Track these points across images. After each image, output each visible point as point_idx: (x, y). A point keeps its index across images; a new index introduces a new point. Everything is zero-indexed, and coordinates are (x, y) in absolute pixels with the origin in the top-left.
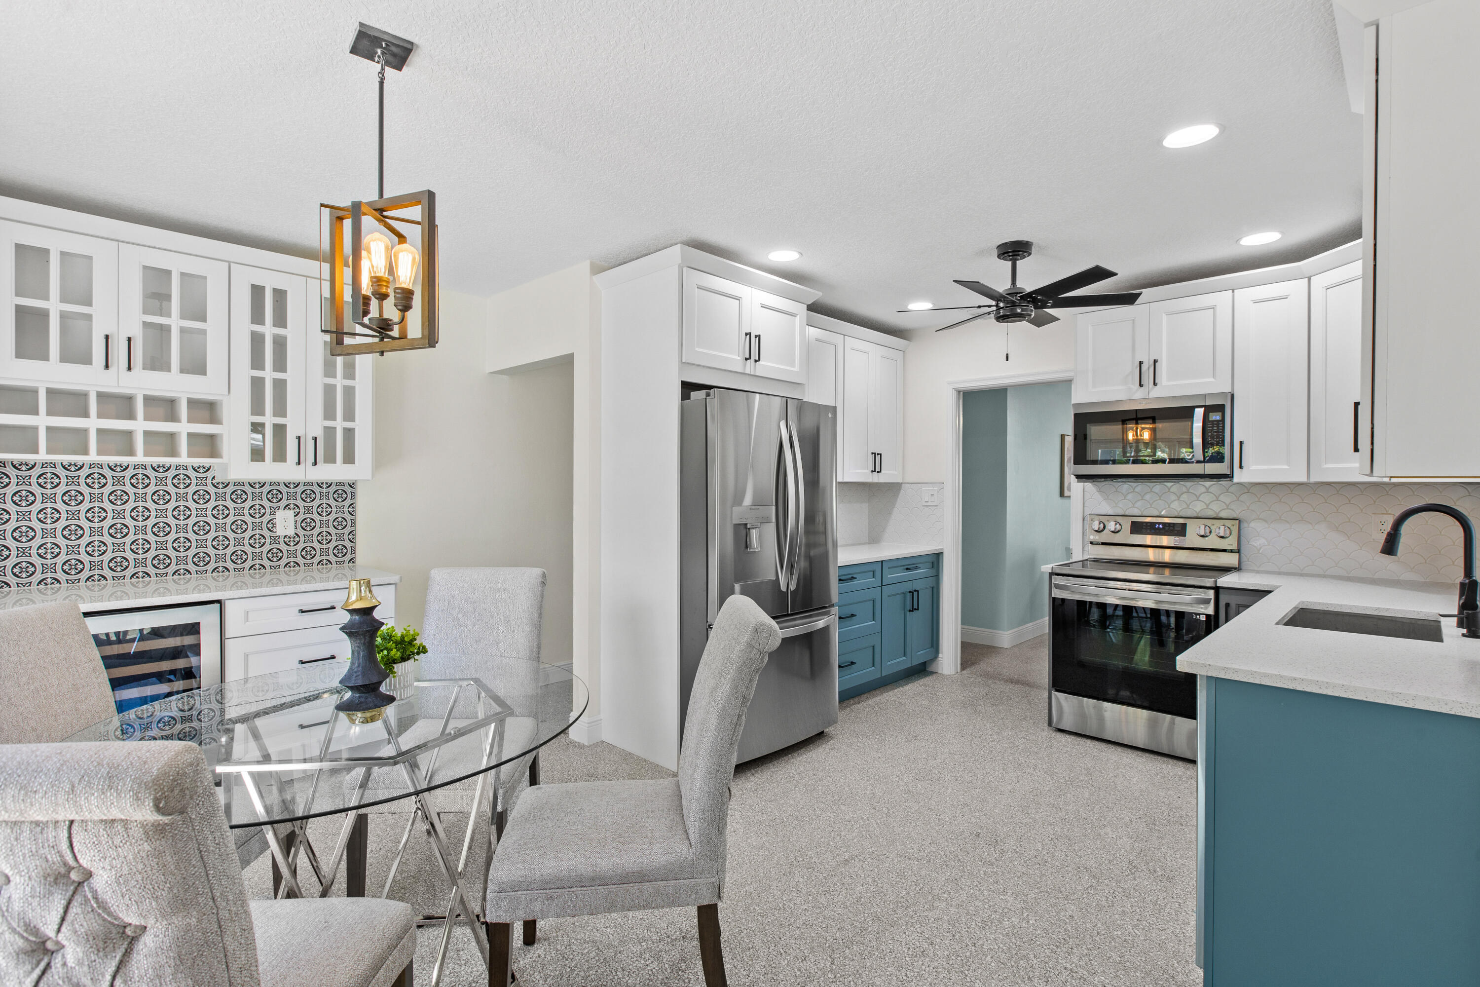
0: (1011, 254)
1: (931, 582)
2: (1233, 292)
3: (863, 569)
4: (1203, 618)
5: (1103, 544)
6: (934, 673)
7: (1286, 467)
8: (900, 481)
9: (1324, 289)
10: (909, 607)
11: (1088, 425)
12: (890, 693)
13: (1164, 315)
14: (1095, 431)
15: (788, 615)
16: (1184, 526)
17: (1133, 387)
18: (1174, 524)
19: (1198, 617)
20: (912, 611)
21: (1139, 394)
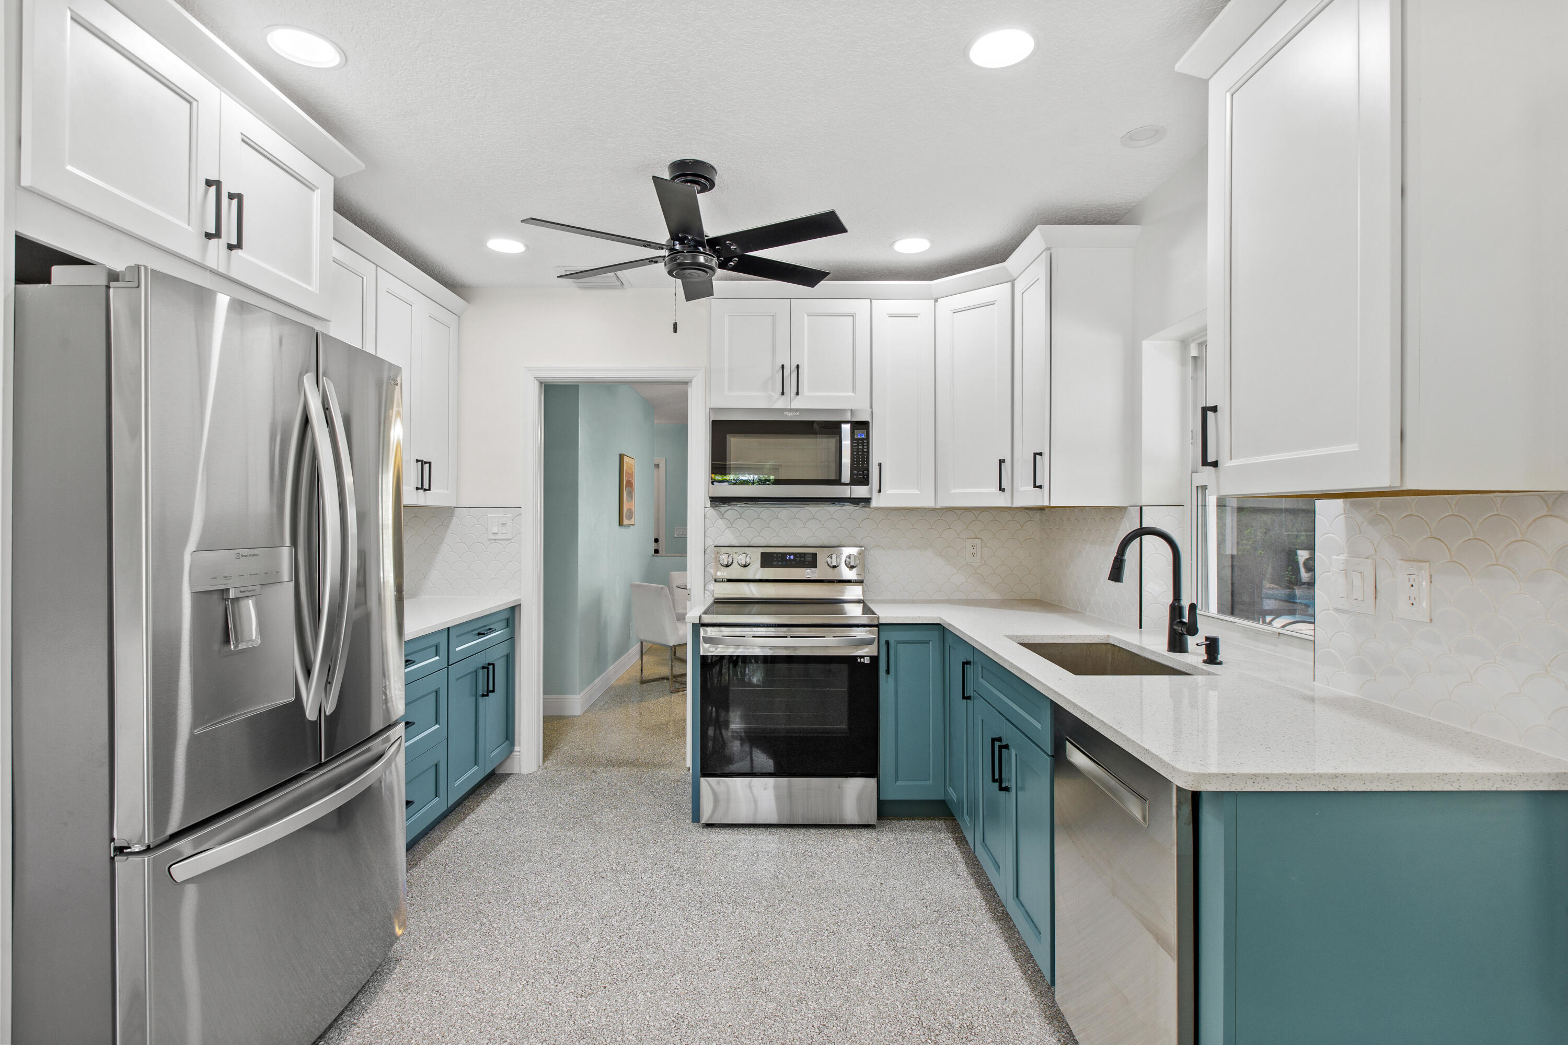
0: (690, 178)
1: (503, 650)
2: (871, 302)
3: (424, 644)
4: (867, 660)
5: (729, 581)
6: (509, 775)
7: (917, 491)
8: (454, 504)
9: (952, 312)
10: (481, 689)
11: (728, 436)
12: (460, 828)
13: (806, 315)
14: (734, 443)
15: (321, 765)
16: (814, 555)
17: (773, 394)
18: (804, 554)
19: (862, 660)
20: (487, 695)
21: (781, 403)
